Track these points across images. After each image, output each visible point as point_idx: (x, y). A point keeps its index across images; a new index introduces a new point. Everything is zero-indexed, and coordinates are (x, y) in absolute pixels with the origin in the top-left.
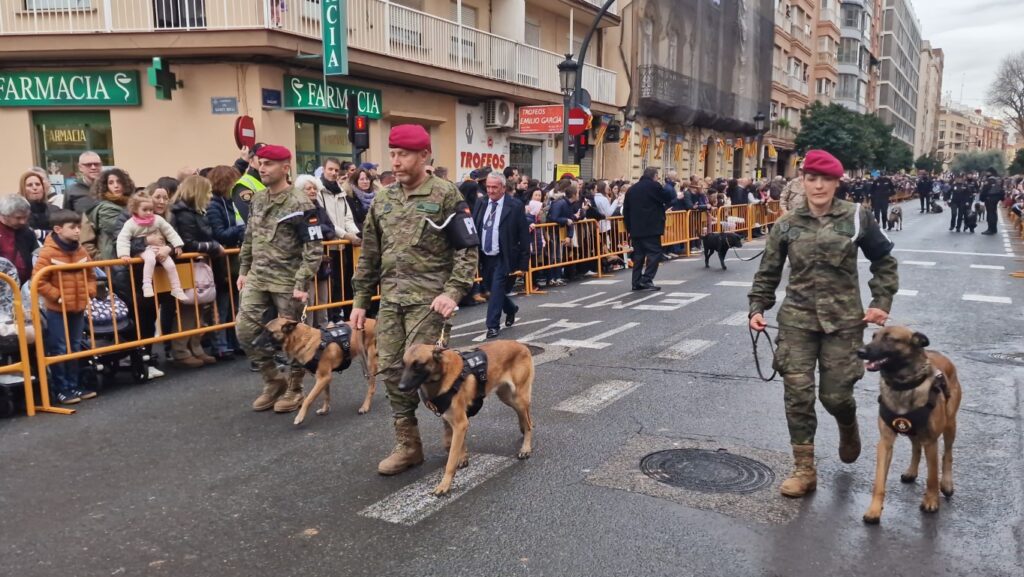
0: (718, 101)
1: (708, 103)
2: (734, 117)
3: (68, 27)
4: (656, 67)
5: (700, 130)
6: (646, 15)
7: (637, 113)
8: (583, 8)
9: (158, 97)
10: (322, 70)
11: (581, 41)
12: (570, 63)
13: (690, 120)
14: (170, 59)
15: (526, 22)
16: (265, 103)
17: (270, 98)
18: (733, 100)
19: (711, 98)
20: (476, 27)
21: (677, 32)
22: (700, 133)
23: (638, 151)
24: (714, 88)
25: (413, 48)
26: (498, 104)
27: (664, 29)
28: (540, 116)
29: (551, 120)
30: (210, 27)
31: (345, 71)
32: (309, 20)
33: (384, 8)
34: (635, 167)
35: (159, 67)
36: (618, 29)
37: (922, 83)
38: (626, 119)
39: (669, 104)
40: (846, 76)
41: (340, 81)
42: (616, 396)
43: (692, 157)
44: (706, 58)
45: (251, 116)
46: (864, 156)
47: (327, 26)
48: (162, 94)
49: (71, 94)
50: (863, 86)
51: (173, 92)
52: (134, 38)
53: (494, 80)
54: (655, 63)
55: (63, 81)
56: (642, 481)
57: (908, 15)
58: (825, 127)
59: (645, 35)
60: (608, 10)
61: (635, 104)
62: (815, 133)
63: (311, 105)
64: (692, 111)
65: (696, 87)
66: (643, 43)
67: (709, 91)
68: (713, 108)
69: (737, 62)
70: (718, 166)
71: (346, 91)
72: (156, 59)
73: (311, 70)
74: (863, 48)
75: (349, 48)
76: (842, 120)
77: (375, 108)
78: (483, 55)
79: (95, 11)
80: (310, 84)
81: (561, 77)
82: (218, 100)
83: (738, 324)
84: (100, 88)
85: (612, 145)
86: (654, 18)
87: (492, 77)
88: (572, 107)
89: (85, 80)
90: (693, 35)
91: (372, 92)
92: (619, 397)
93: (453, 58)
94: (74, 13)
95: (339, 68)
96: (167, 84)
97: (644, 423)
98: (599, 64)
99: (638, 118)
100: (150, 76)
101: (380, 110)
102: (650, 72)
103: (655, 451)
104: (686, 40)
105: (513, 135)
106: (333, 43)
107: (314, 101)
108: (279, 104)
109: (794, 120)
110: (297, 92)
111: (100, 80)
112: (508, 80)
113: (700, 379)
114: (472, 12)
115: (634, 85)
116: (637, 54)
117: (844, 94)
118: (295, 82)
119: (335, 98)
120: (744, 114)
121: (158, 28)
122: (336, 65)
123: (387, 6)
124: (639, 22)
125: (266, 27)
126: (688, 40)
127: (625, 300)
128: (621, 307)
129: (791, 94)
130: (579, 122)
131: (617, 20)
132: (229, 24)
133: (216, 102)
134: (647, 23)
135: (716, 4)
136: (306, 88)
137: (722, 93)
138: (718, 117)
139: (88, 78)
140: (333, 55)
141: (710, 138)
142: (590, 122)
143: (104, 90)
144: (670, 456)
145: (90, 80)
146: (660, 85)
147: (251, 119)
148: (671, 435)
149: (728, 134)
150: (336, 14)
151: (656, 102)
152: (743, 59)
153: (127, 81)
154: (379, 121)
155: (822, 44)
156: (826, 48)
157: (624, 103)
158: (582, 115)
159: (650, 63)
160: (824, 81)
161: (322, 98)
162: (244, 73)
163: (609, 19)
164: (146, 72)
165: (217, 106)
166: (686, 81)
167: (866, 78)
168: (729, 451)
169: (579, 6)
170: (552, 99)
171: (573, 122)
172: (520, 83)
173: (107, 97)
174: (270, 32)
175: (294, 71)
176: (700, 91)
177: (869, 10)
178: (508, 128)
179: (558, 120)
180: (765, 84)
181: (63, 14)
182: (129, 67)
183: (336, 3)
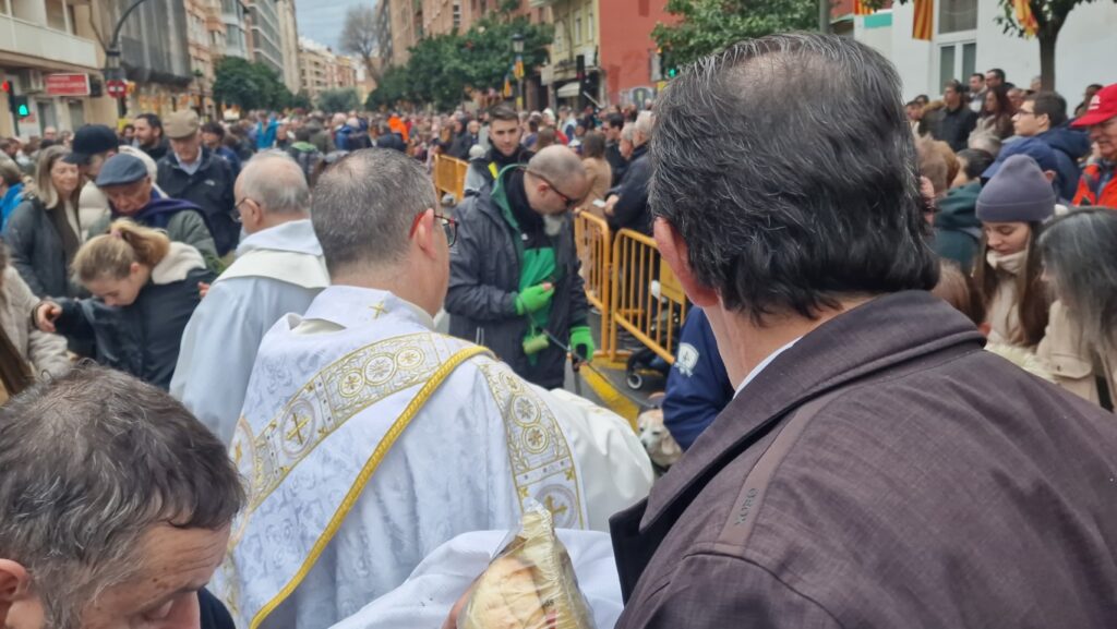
15: (45, 10)
18: (168, 57)
24: (156, 49)
26: (31, 72)
28: (66, 82)
29: (75, 85)
37: (282, 26)
40: (229, 26)
46: (263, 99)
50: (243, 36)
58: (235, 78)
62: (229, 83)
65: (146, 50)
68: (158, 66)
76: (248, 72)
105: (40, 95)
109: (208, 71)
115: (108, 53)
117: (230, 42)
120: (177, 70)
129: (198, 47)
138: (163, 73)
158: (123, 85)
160: (216, 34)
166: (139, 46)
167: (243, 26)
170: (69, 68)
176: (149, 53)
178: (39, 92)
179: (82, 85)
180: (184, 43)
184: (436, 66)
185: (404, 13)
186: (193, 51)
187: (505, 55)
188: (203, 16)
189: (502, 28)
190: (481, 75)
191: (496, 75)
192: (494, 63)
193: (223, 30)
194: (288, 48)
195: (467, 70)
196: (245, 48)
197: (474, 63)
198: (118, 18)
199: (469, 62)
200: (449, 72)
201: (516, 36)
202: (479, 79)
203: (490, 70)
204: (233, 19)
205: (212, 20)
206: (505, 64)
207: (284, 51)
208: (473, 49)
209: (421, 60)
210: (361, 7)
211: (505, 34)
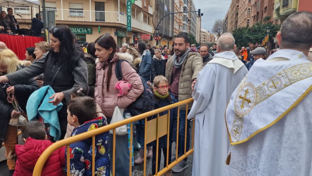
8: (149, 14)
9: (99, 33)
10: (127, 30)
14: (102, 26)
17: (115, 33)
18: (169, 32)
24: (166, 29)
26: (138, 33)
28: (145, 36)
29: (147, 37)
30: (105, 22)
36: (152, 18)
37: (197, 25)
40: (184, 24)
47: (128, 23)
49: (79, 31)
50: (187, 27)
55: (78, 29)
57: (194, 8)
63: (119, 35)
72: (99, 27)
73: (120, 29)
74: (187, 17)
75: (132, 27)
77: (125, 35)
94: (80, 17)
106: (129, 26)
111: (85, 29)
115: (155, 30)
117: (183, 29)
118: (118, 31)
120: (170, 35)
122: (130, 29)
124: (156, 16)
125: (119, 23)
131: (153, 16)
135: (166, 11)
138: (167, 35)
139: (83, 29)
143: (86, 31)
150: (130, 21)
152: (170, 23)
153: (90, 29)
155: (180, 17)
156: (181, 18)
162: (112, 29)
167: (187, 24)
170: (147, 33)
173: (86, 32)
177: (188, 8)
178: (139, 38)
179: (149, 37)
180: (173, 28)
181: (75, 17)
182: (91, 27)
183: (130, 19)
184: (240, 36)
185: (232, 22)
186: (174, 30)
187: (263, 33)
188: (178, 21)
189: (263, 25)
190: (255, 39)
191: (259, 39)
192: (259, 36)
193: (182, 25)
194: (198, 31)
195: (251, 37)
196: (187, 30)
197: (253, 35)
198: (159, 21)
199: (251, 35)
200: (245, 38)
201: (268, 27)
202: (254, 40)
203: (258, 37)
204: (185, 22)
205: (180, 22)
206: (263, 36)
207: (197, 32)
208: (253, 31)
209: (236, 34)
210: (219, 20)
211: (264, 27)
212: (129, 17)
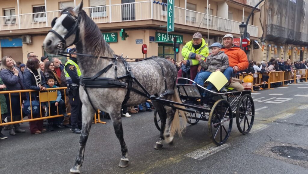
0: (295, 35)
1: (291, 36)
2: (301, 40)
3: (100, 22)
4: (272, 25)
5: (288, 45)
6: (269, 8)
7: (265, 40)
8: (247, 7)
9: (122, 40)
10: (167, 30)
11: (247, 17)
12: (243, 24)
13: (284, 41)
14: (126, 29)
15: (229, 13)
16: (150, 40)
17: (152, 39)
18: (300, 34)
19: (292, 34)
20: (212, 15)
21: (280, 13)
22: (288, 46)
23: (265, 52)
24: (293, 31)
25: (193, 23)
26: (218, 38)
27: (276, 12)
29: (236, 42)
30: (136, 20)
31: (173, 30)
32: (163, 16)
33: (185, 11)
34: (264, 57)
35: (123, 31)
36: (260, 13)
38: (261, 41)
39: (277, 36)
41: (171, 33)
42: (261, 129)
43: (285, 54)
44: (290, 21)
45: (146, 44)
47: (169, 17)
48: (123, 39)
51: (126, 38)
52: (116, 24)
53: (217, 31)
54: (272, 23)
56: (273, 155)
59: (268, 14)
60: (257, 8)
61: (264, 37)
63: (163, 41)
64: (285, 38)
65: (286, 30)
66: (268, 17)
67: (291, 32)
68: (292, 37)
69: (302, 21)
70: (294, 57)
71: (173, 36)
72: (122, 29)
73: (163, 30)
75: (175, 24)
77: (181, 41)
78: (214, 24)
79: (107, 17)
80: (163, 35)
81: (240, 29)
82: (138, 40)
83: (303, 109)
84: (107, 37)
85: (256, 50)
86: (272, 9)
87: (217, 30)
88: (243, 38)
89: (104, 36)
90: (286, 14)
91: (180, 36)
92: (263, 129)
93: (205, 25)
94: (102, 18)
95: (172, 30)
96: (125, 36)
97: (272, 138)
98: (252, 24)
99: (265, 41)
100: (120, 34)
101: (182, 41)
102: (270, 26)
103: (276, 146)
104: (283, 15)
106: (170, 22)
107: (163, 39)
108: (154, 41)
110: (159, 37)
111: (107, 36)
112: (222, 31)
113: (291, 125)
114: (211, 11)
115: (264, 30)
116: (266, 21)
118: (159, 34)
119: (169, 38)
120: (304, 39)
121: (123, 21)
122: (171, 29)
123: (186, 10)
124: (266, 10)
125: (152, 19)
126: (284, 15)
127: (262, 100)
128: (261, 102)
130: (246, 43)
131: (259, 10)
132: (142, 19)
133: (137, 41)
134: (270, 11)
135: (294, 3)
136: (161, 35)
137: (296, 32)
138: (295, 40)
139: (104, 35)
140: (170, 26)
141: (292, 47)
142: (249, 43)
143: (108, 38)
144: (281, 148)
145: (105, 35)
146: (274, 30)
147: (146, 45)
148: (281, 142)
149: (298, 46)
150: (171, 14)
151: (272, 36)
152: (304, 21)
153: (114, 35)
154: (182, 44)
157: (261, 36)
158: (247, 41)
159: (270, 23)
161: (166, 38)
162: (145, 32)
163: (257, 10)
164: (119, 33)
165: (137, 42)
166: (283, 29)
168: (302, 148)
169: (246, 7)
170: (237, 36)
171: (243, 43)
172: (226, 31)
173: (109, 40)
174: (153, 20)
175: (158, 31)
176: (288, 32)
181: (99, 18)
182: (115, 32)
183: (172, 11)
212: (170, 7)
